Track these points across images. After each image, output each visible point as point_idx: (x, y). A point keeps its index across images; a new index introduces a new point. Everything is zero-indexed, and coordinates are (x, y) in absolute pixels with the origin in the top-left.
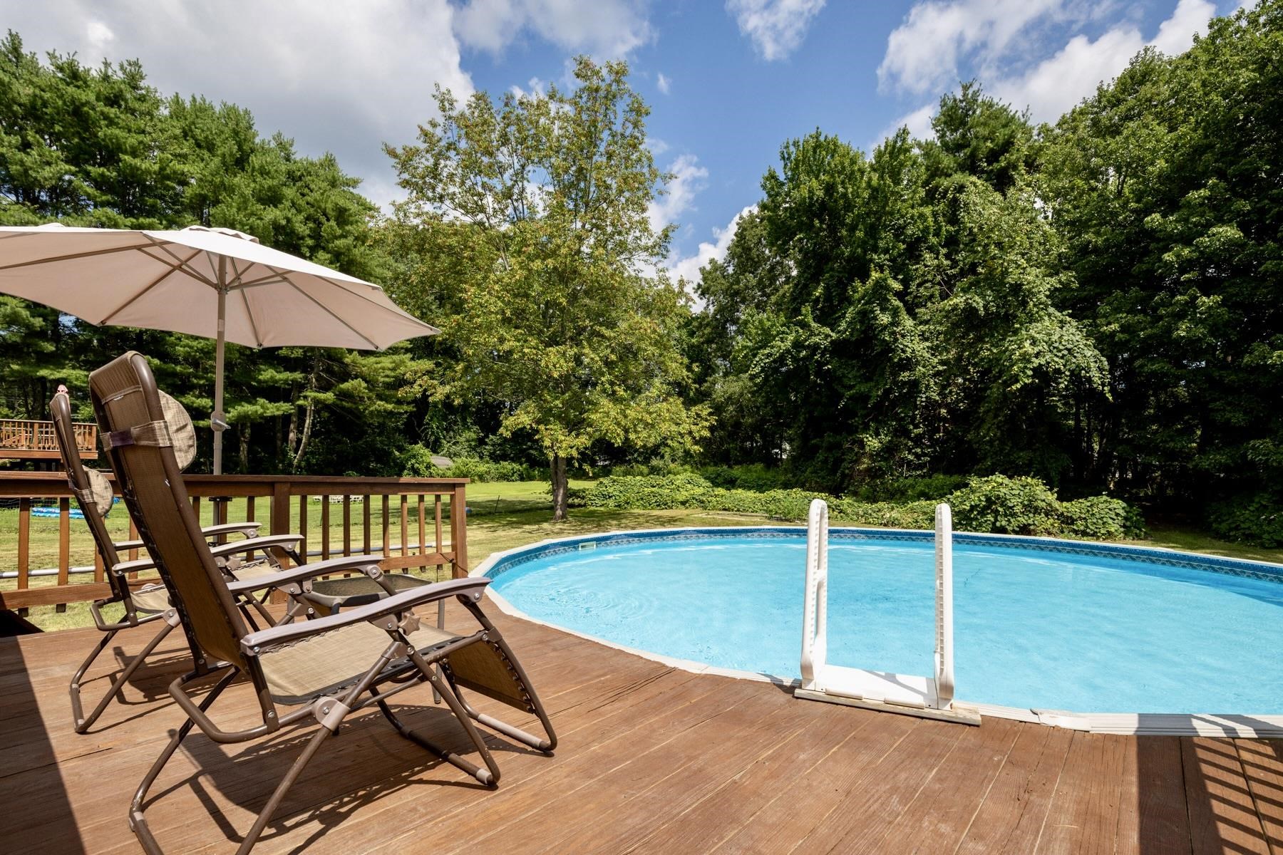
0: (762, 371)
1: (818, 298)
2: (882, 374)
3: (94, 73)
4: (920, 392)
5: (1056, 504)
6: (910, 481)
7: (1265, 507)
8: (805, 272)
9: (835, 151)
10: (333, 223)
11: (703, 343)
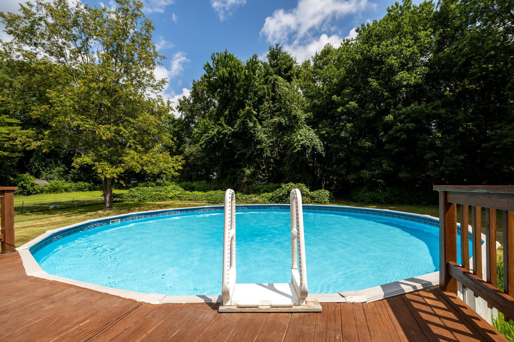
0: (204, 143)
1: (226, 115)
2: (251, 146)
4: (264, 153)
5: (309, 193)
6: (261, 186)
7: (365, 191)
8: (221, 104)
9: (232, 59)
11: (180, 131)
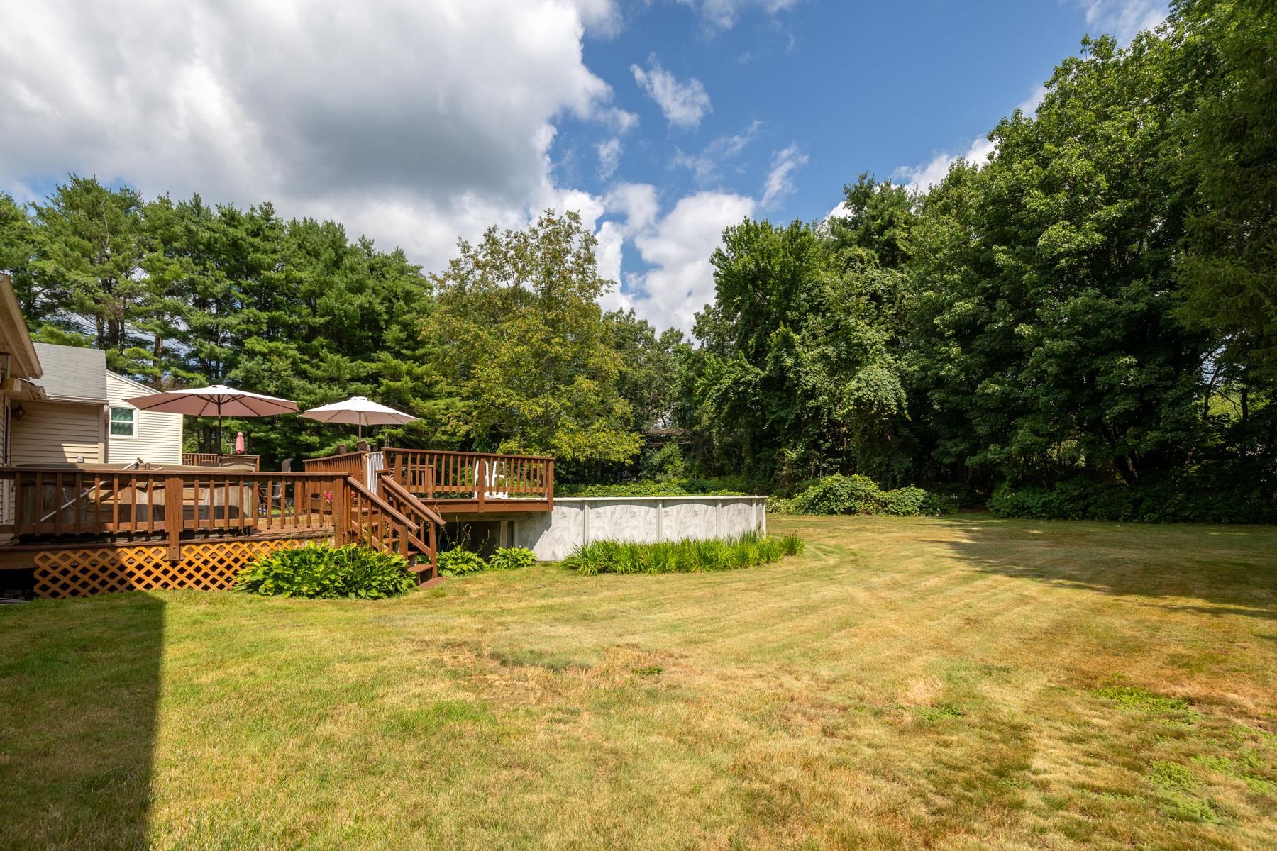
0: (715, 402)
1: (752, 345)
2: (795, 403)
3: (243, 214)
4: (823, 415)
5: (875, 493)
7: (1006, 490)
10: (402, 303)
